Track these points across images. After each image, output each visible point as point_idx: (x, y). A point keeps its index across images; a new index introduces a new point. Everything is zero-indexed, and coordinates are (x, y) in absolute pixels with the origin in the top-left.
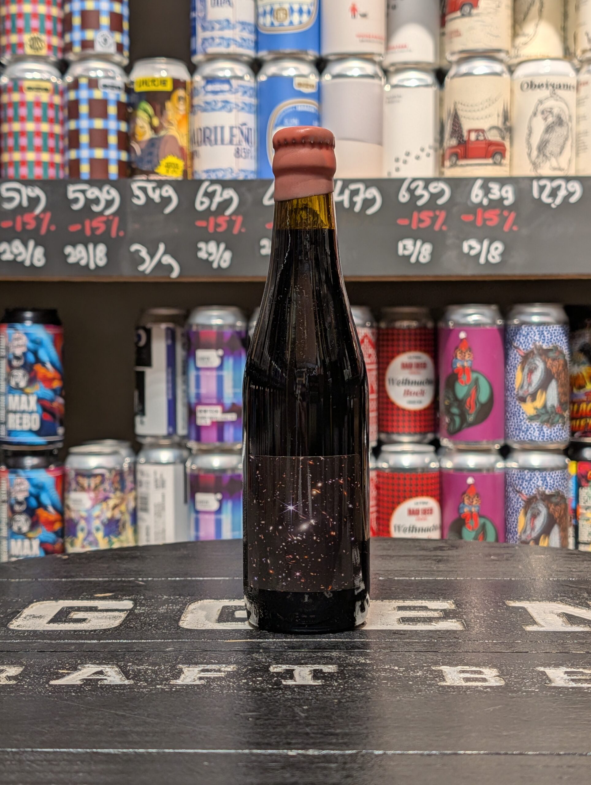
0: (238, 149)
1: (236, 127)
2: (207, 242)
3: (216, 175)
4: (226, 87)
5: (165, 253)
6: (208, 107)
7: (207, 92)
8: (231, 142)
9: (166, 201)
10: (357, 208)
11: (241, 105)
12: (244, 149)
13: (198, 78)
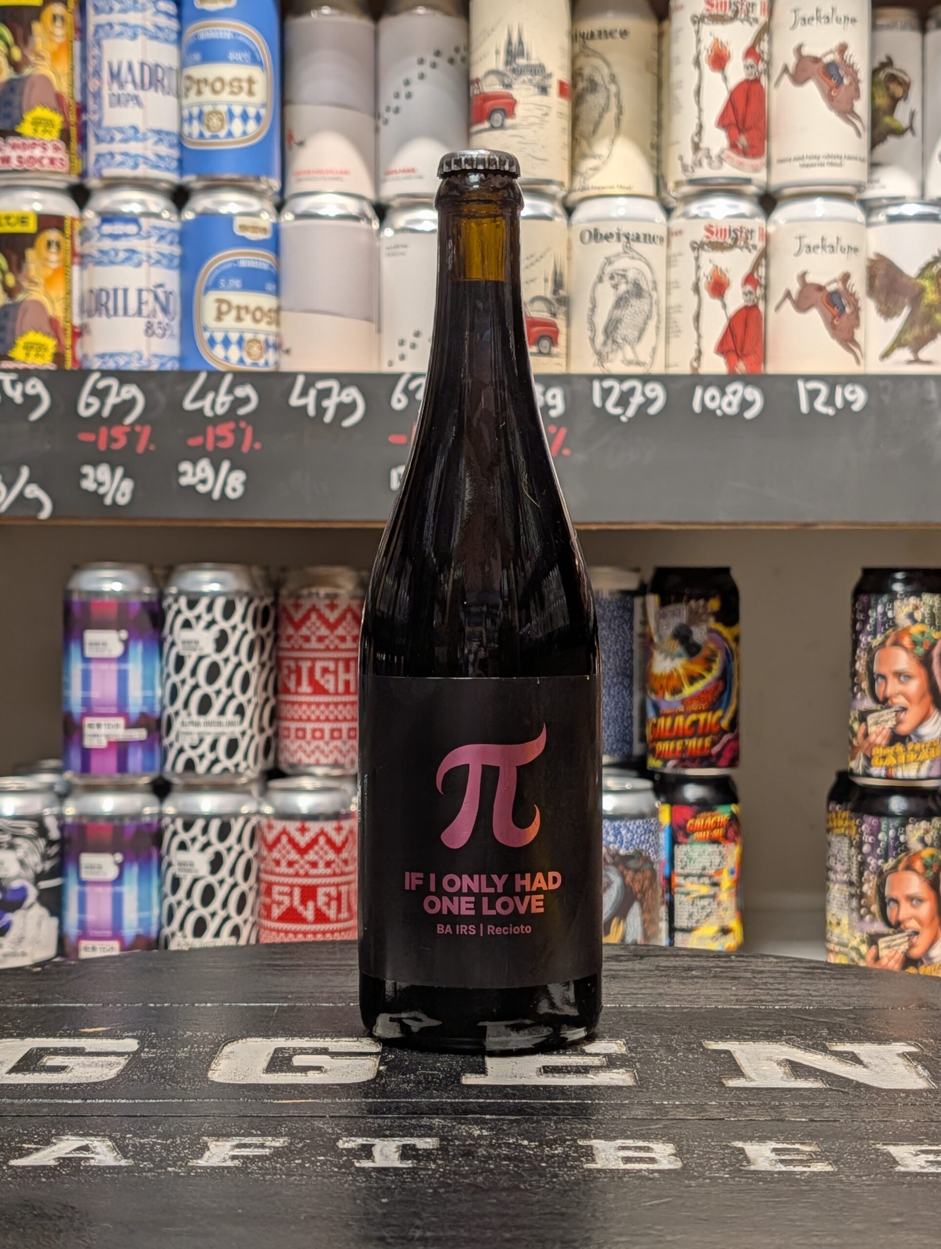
0: (149, 322)
1: (148, 290)
2: (95, 465)
3: (115, 362)
4: (132, 229)
5: (30, 481)
6: (105, 259)
7: (103, 236)
8: (139, 312)
9: (33, 401)
10: (328, 418)
11: (155, 256)
12: (160, 323)
13: (89, 214)
